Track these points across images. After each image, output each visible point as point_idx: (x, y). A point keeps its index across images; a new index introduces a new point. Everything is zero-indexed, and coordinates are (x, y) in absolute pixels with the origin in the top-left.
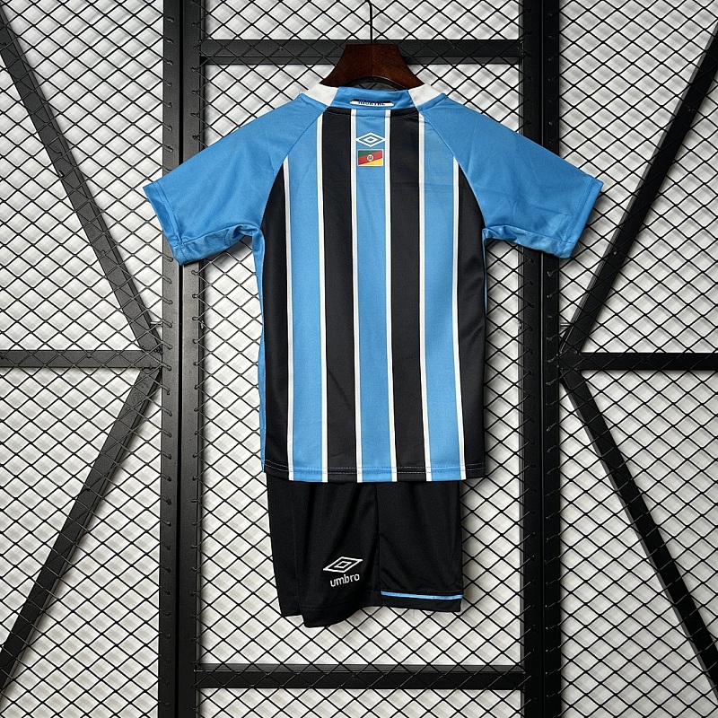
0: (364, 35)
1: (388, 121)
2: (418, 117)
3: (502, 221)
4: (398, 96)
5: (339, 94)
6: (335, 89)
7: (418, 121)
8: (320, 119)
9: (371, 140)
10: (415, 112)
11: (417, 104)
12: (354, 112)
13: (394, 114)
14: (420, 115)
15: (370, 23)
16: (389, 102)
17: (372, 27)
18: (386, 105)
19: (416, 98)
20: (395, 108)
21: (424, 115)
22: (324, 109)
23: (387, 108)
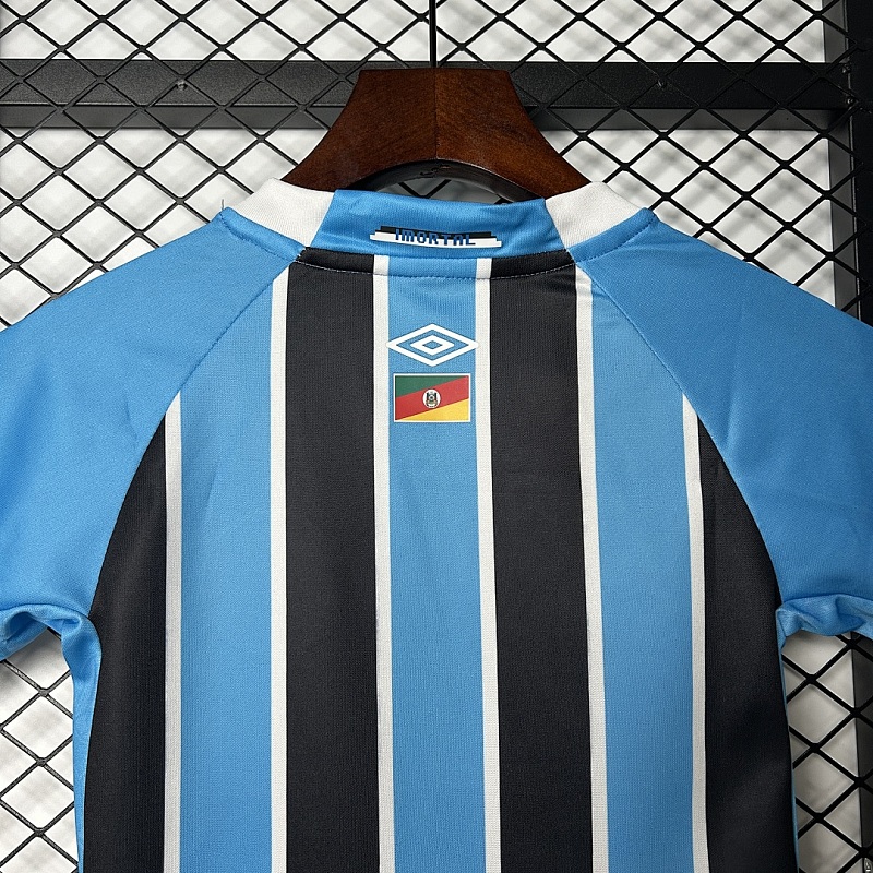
0: (413, 49)
1: (482, 291)
2: (573, 278)
3: (832, 586)
4: (515, 219)
5: (339, 213)
6: (324, 198)
7: (573, 291)
8: (280, 285)
9: (432, 348)
10: (562, 264)
11: (570, 239)
12: (381, 263)
13: (503, 270)
14: (579, 272)
15: (430, 17)
16: (487, 235)
17: (434, 29)
18: (480, 243)
19: (567, 224)
20: (506, 252)
21: (591, 273)
22: (294, 254)
23: (481, 252)
